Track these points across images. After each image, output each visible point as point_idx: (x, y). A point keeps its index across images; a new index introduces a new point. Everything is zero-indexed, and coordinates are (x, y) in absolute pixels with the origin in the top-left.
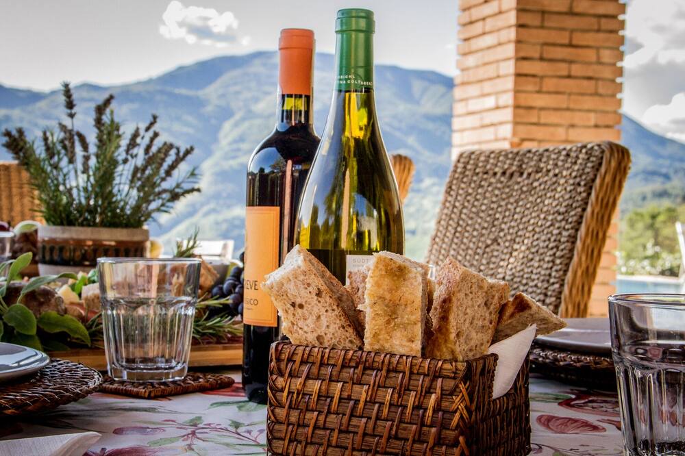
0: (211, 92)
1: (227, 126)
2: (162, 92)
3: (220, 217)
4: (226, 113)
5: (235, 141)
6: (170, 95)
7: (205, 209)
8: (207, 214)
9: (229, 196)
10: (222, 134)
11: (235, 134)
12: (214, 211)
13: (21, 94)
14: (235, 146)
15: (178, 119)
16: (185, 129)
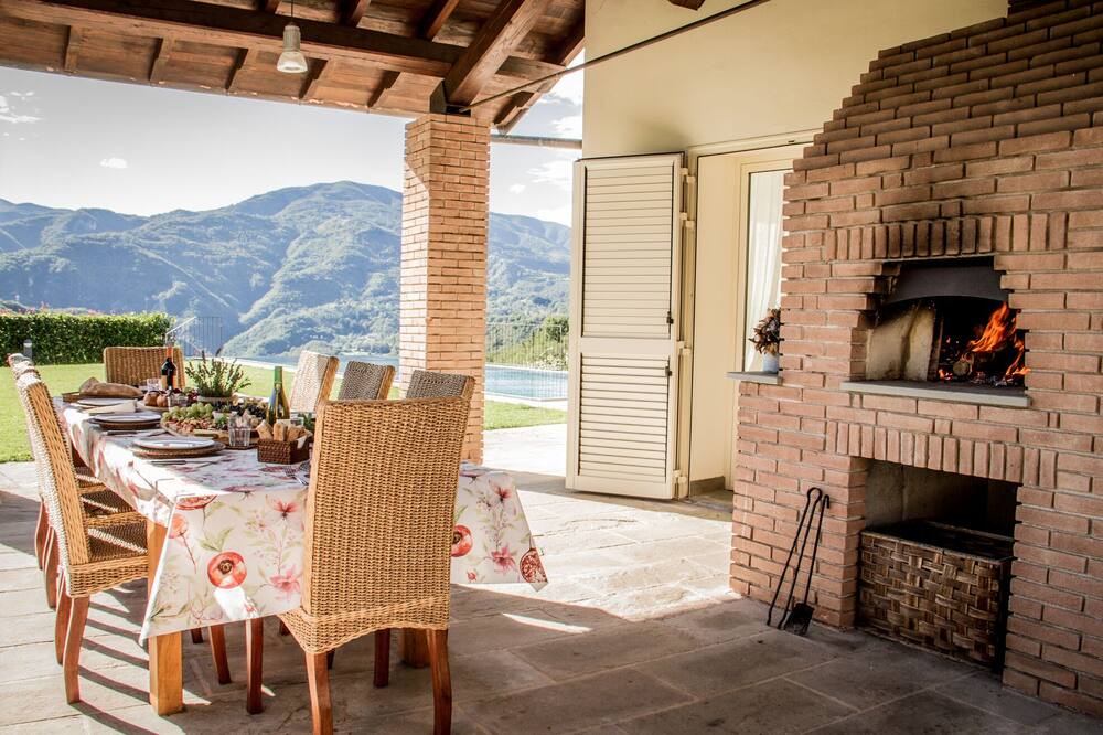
0: (281, 217)
1: (294, 244)
2: (241, 217)
3: (289, 318)
4: (293, 234)
5: (300, 256)
6: (250, 219)
7: (277, 311)
8: (277, 315)
9: (295, 301)
10: (288, 251)
11: (301, 249)
12: (284, 312)
13: (128, 219)
14: (300, 260)
15: (254, 238)
16: (260, 247)
